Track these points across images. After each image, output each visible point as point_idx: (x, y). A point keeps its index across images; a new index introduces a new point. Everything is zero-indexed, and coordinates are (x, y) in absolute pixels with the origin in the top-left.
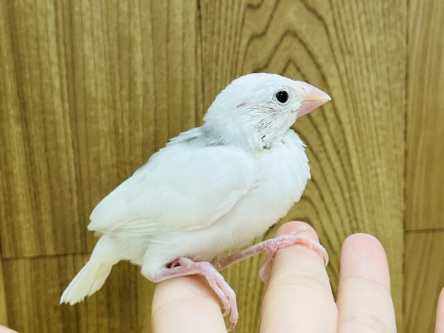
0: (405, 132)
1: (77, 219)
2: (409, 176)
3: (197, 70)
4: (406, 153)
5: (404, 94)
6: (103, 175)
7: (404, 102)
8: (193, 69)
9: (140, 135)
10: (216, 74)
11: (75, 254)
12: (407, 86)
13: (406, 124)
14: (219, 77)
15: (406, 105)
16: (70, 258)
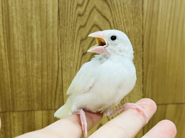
0: (143, 65)
1: (11, 97)
2: (144, 83)
3: (58, 39)
4: (143, 73)
5: (142, 50)
6: (21, 80)
7: (142, 53)
8: (57, 39)
9: (35, 65)
10: (66, 41)
11: (10, 112)
12: (143, 47)
13: (143, 62)
14: (67, 42)
15: (143, 54)
16: (8, 113)
